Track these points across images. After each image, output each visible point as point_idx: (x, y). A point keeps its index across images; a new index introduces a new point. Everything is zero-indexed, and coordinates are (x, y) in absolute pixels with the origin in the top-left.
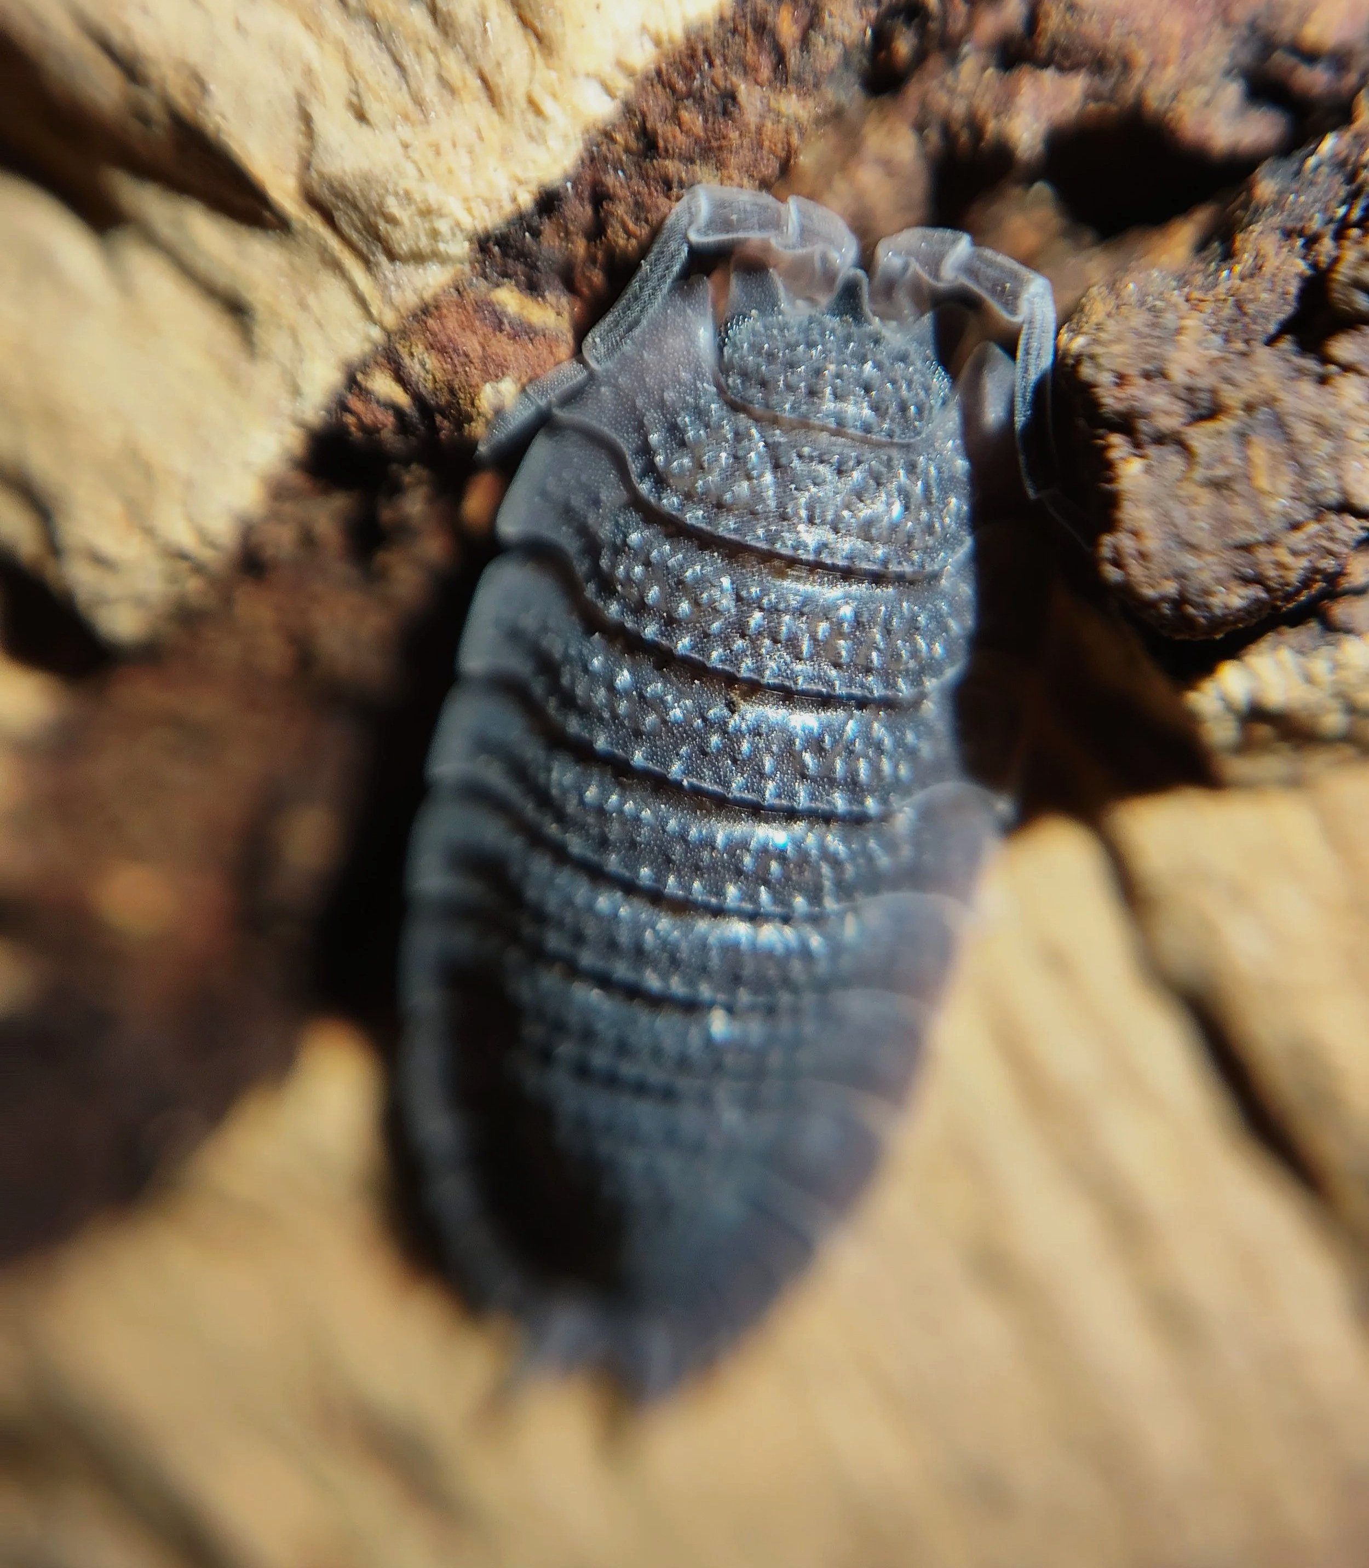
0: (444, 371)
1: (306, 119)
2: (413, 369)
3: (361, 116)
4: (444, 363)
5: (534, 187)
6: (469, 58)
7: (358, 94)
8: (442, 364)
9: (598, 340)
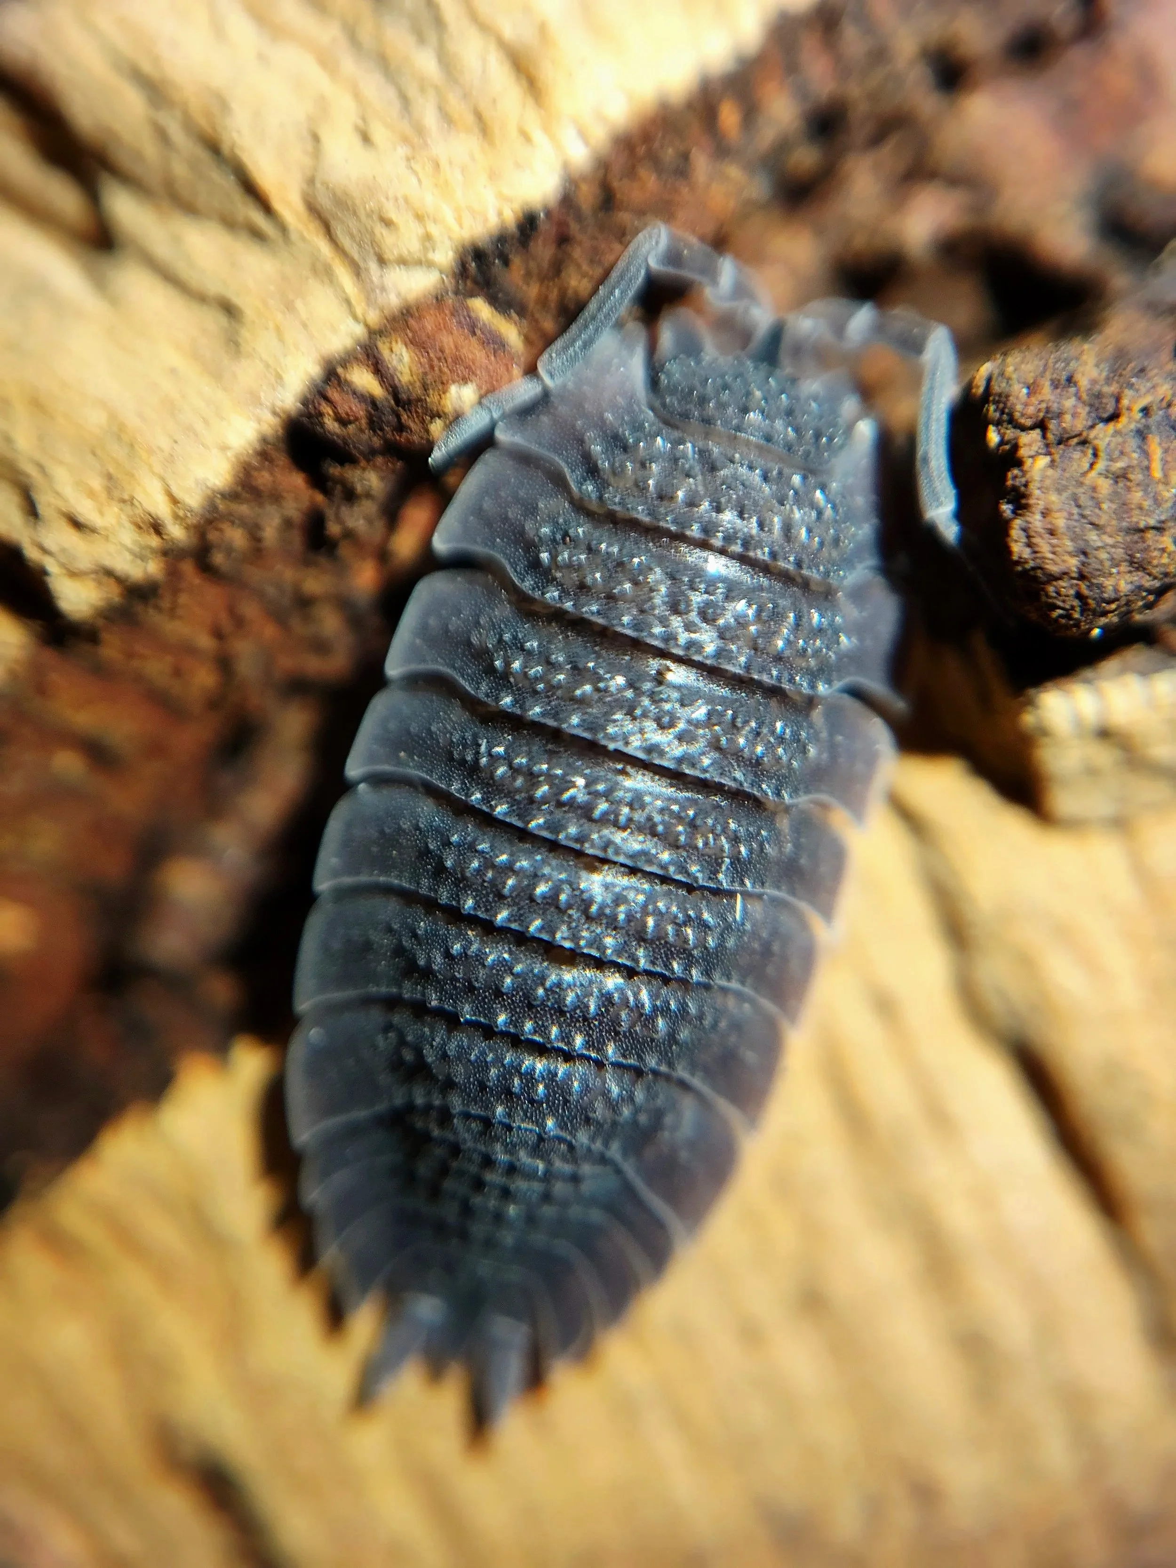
0: (421, 363)
1: (316, 138)
2: (391, 364)
3: (366, 138)
4: (421, 357)
5: (517, 206)
6: (466, 96)
7: (364, 120)
8: (419, 358)
9: (554, 355)
